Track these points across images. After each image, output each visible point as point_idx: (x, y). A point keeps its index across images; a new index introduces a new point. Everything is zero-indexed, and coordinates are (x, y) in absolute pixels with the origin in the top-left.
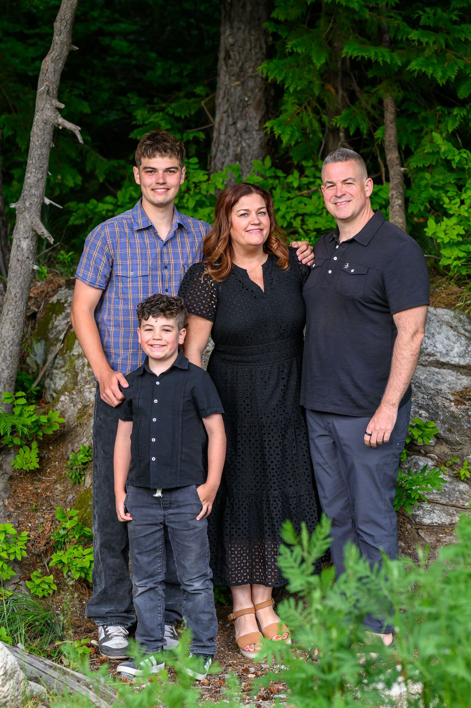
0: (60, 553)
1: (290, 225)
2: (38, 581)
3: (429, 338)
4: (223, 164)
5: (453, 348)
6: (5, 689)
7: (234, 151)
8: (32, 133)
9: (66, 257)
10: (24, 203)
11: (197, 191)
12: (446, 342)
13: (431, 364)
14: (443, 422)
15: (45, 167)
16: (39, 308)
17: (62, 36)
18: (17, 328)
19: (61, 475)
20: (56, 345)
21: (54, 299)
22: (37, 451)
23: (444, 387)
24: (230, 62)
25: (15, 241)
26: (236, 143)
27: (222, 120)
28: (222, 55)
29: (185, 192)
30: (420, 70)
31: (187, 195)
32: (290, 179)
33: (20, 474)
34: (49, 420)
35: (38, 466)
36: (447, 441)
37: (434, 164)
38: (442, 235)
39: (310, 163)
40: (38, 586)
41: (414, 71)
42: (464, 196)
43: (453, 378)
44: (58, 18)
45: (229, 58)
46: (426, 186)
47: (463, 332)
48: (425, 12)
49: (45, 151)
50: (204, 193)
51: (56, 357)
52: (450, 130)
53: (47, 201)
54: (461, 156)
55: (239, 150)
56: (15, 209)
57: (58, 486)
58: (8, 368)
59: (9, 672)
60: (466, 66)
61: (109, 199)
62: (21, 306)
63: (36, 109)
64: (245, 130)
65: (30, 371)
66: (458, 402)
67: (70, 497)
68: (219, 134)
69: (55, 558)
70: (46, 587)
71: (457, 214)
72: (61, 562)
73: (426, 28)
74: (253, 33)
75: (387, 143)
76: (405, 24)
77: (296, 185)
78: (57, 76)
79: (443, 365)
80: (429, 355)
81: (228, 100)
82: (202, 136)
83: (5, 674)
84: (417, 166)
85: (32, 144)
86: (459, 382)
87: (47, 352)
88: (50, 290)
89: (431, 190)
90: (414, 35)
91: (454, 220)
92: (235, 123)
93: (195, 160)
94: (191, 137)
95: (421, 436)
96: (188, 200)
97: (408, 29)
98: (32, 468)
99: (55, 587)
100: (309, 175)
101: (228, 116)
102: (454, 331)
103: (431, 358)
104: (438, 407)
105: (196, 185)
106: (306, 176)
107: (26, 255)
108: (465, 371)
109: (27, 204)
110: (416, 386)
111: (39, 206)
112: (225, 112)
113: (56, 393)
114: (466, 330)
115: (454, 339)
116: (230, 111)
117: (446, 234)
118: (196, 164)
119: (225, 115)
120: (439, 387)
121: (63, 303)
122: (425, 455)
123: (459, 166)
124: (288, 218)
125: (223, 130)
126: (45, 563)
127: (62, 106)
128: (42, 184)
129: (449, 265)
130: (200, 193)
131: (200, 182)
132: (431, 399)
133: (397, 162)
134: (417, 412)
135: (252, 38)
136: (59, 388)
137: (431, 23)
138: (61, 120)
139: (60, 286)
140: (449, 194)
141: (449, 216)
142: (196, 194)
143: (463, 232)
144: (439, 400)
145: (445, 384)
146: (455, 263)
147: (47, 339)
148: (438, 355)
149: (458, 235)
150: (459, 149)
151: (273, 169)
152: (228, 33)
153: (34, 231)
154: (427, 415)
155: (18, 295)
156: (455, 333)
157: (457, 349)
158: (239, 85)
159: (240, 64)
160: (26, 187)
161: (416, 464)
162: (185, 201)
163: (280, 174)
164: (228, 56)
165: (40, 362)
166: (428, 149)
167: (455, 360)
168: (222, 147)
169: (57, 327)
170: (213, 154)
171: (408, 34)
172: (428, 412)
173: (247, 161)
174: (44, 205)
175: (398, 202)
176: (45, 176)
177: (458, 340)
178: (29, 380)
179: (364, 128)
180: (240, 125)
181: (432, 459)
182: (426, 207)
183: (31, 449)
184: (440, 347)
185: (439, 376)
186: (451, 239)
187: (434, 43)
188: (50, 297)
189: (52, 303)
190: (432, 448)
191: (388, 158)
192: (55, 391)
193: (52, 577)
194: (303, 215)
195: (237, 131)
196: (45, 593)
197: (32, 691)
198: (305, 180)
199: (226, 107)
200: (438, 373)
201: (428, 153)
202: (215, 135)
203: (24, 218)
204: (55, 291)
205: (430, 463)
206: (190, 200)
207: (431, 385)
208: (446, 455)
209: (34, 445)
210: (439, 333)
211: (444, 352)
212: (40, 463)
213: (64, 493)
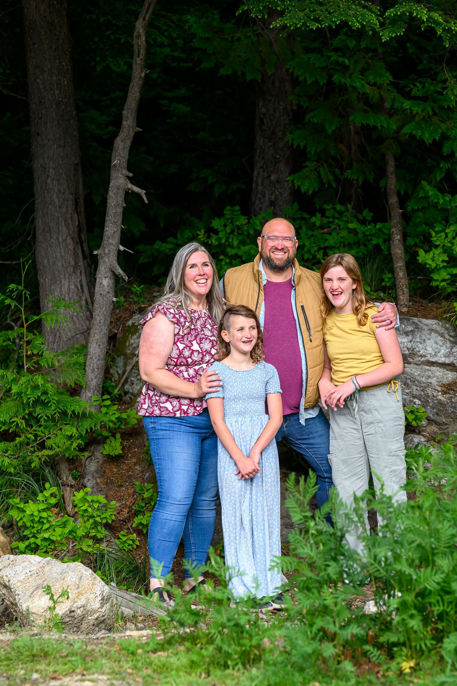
0: (140, 517)
1: (314, 257)
2: (124, 539)
3: (421, 343)
4: (261, 209)
5: (440, 350)
6: (103, 610)
7: (269, 198)
8: (108, 197)
9: (138, 289)
10: (104, 251)
11: (240, 232)
12: (434, 345)
13: (423, 363)
14: (432, 408)
15: (120, 222)
16: (118, 330)
17: (129, 121)
18: (102, 346)
19: (139, 458)
20: (132, 359)
21: (130, 323)
22: (120, 440)
23: (433, 381)
24: (264, 127)
25: (98, 280)
26: (270, 192)
27: (259, 174)
28: (257, 122)
29: (230, 234)
30: (411, 133)
31: (231, 236)
32: (313, 219)
33: (108, 459)
34: (128, 416)
35: (121, 452)
36: (436, 423)
37: (426, 206)
38: (430, 262)
39: (330, 206)
40: (125, 542)
41: (406, 134)
42: (447, 231)
43: (441, 374)
44: (125, 107)
45: (263, 124)
46: (420, 222)
47: (448, 337)
48: (415, 85)
49: (120, 210)
50: (246, 233)
51: (132, 368)
52: (438, 179)
53: (122, 248)
54: (444, 199)
55: (273, 197)
56: (97, 255)
57: (137, 467)
58: (96, 378)
59: (105, 598)
60: (447, 129)
61: (171, 239)
62: (105, 330)
63: (111, 178)
64: (278, 182)
65: (113, 379)
66: (444, 393)
67: (147, 475)
68: (257, 185)
69: (137, 520)
70: (131, 542)
71: (442, 245)
72: (141, 524)
73: (416, 98)
74: (281, 103)
75: (388, 191)
76: (400, 96)
77: (318, 224)
78: (127, 152)
79: (433, 364)
80: (421, 356)
81: (263, 158)
82: (244, 187)
83: (103, 599)
84: (413, 209)
85: (108, 205)
86: (445, 376)
87: (125, 365)
88: (126, 315)
89: (424, 226)
90: (407, 104)
91: (439, 250)
92: (269, 176)
93: (237, 208)
94: (235, 188)
95: (415, 419)
96: (233, 239)
97: (402, 100)
98: (117, 453)
99: (138, 543)
100: (329, 216)
101: (264, 171)
102: (442, 336)
103: (423, 359)
104: (428, 396)
105: (238, 228)
106: (328, 217)
107: (107, 290)
108: (450, 368)
109: (107, 251)
110: (411, 381)
111: (116, 252)
112: (261, 168)
113: (134, 396)
114: (450, 336)
115: (441, 343)
116: (265, 167)
117: (433, 261)
118: (238, 211)
119: (261, 170)
120: (430, 381)
121: (137, 326)
122: (419, 433)
123: (443, 207)
124: (312, 251)
125: (260, 182)
126: (129, 526)
127: (131, 175)
128: (118, 236)
129: (437, 286)
130: (242, 234)
131: (242, 225)
132: (422, 390)
133: (396, 205)
134: (412, 401)
135: (281, 107)
136: (136, 392)
137: (420, 94)
138: (130, 186)
139: (134, 313)
140: (437, 229)
141: (437, 247)
142: (239, 234)
143: (447, 259)
144: (429, 391)
145: (435, 379)
146: (442, 284)
147: (125, 355)
148: (429, 356)
149: (443, 261)
150: (442, 193)
151: (300, 212)
152: (261, 104)
153: (113, 272)
154: (420, 403)
155: (102, 321)
156: (442, 338)
157: (443, 351)
158: (271, 146)
159: (272, 129)
160: (105, 238)
161: (412, 440)
162: (230, 240)
163: (306, 216)
164: (262, 123)
165: (120, 372)
166: (421, 195)
167: (442, 360)
168: (259, 195)
169: (132, 344)
170: (253, 201)
171: (403, 103)
172: (420, 400)
173: (280, 206)
174: (119, 251)
175: (397, 237)
176: (120, 229)
177: (444, 344)
178: (113, 386)
179: (371, 178)
180: (273, 178)
181: (424, 436)
182: (420, 239)
183: (115, 438)
184: (430, 350)
185: (430, 373)
186: (437, 264)
187: (423, 111)
188: (127, 321)
189: (129, 326)
190: (424, 428)
191: (389, 202)
192: (132, 394)
193: (135, 535)
194: (325, 248)
195: (271, 182)
196: (130, 548)
197: (122, 613)
198: (325, 220)
199: (261, 164)
200: (428, 370)
201: (421, 198)
202: (254, 186)
203: (104, 262)
204: (131, 317)
205: (423, 439)
206: (235, 239)
207: (423, 379)
208: (435, 433)
209: (118, 436)
210: (429, 339)
211: (433, 353)
212: (123, 449)
213: (142, 471)
